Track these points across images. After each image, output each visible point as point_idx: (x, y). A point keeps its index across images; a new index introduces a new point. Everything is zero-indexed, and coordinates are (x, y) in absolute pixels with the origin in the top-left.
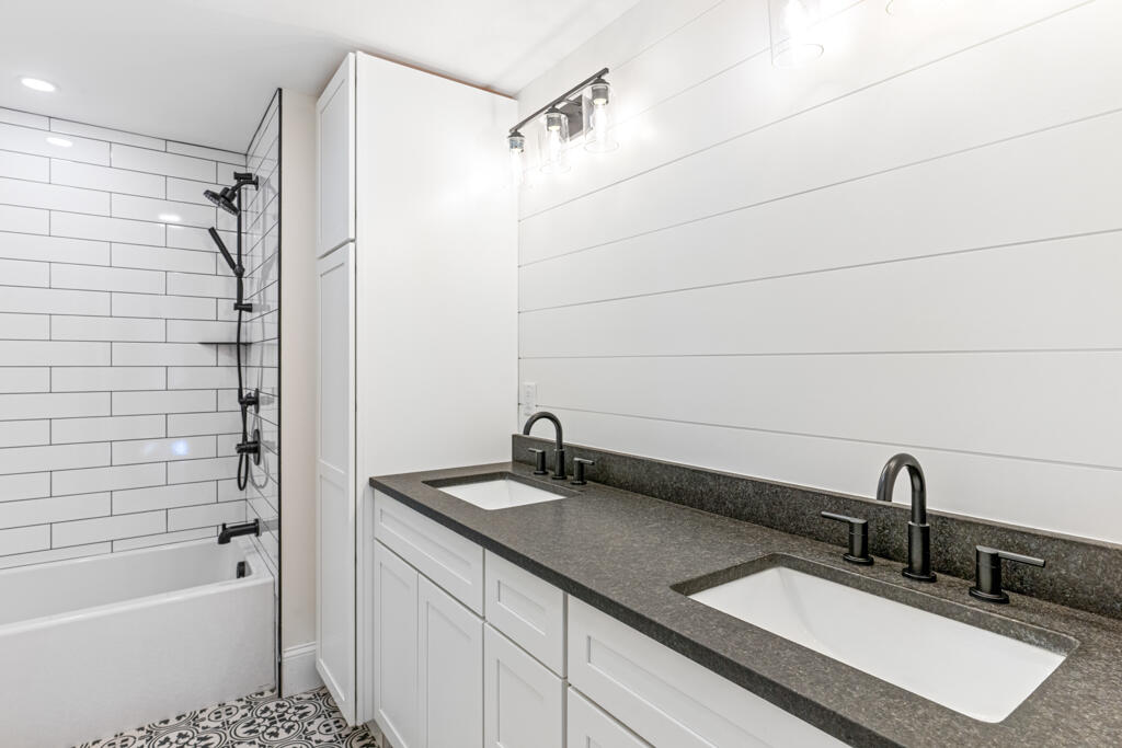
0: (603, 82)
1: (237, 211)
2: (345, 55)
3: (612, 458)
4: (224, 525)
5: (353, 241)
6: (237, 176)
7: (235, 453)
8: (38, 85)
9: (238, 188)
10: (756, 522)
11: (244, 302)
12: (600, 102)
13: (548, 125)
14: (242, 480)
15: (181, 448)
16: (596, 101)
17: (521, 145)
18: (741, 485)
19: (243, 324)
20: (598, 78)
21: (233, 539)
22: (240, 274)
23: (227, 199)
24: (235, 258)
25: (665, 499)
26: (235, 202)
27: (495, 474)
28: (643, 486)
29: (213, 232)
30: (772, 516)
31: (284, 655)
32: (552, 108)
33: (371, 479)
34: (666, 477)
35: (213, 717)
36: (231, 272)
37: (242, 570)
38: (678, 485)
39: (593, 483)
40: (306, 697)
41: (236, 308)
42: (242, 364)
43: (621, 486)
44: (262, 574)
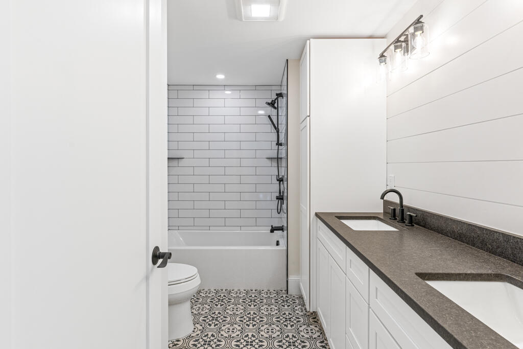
0: (421, 22)
1: (277, 108)
2: (306, 42)
3: (427, 214)
4: (272, 226)
5: (309, 116)
6: (277, 95)
7: (276, 200)
8: (220, 77)
9: (277, 99)
10: (505, 257)
11: (280, 142)
12: (418, 33)
13: (395, 49)
14: (279, 211)
15: (261, 196)
16: (416, 33)
17: (385, 60)
18: (496, 236)
19: (279, 151)
20: (418, 21)
21: (275, 231)
22: (278, 132)
23: (272, 104)
24: (276, 126)
25: (453, 238)
26: (276, 105)
27: (371, 217)
28: (443, 230)
29: (269, 116)
30: (514, 255)
31: (289, 278)
32: (398, 41)
33: (316, 213)
34: (454, 227)
35: (265, 293)
36: (275, 131)
37: (278, 244)
38: (461, 231)
39: (417, 226)
40: (296, 296)
41: (277, 145)
42: (279, 166)
43: (431, 229)
44: (283, 246)
